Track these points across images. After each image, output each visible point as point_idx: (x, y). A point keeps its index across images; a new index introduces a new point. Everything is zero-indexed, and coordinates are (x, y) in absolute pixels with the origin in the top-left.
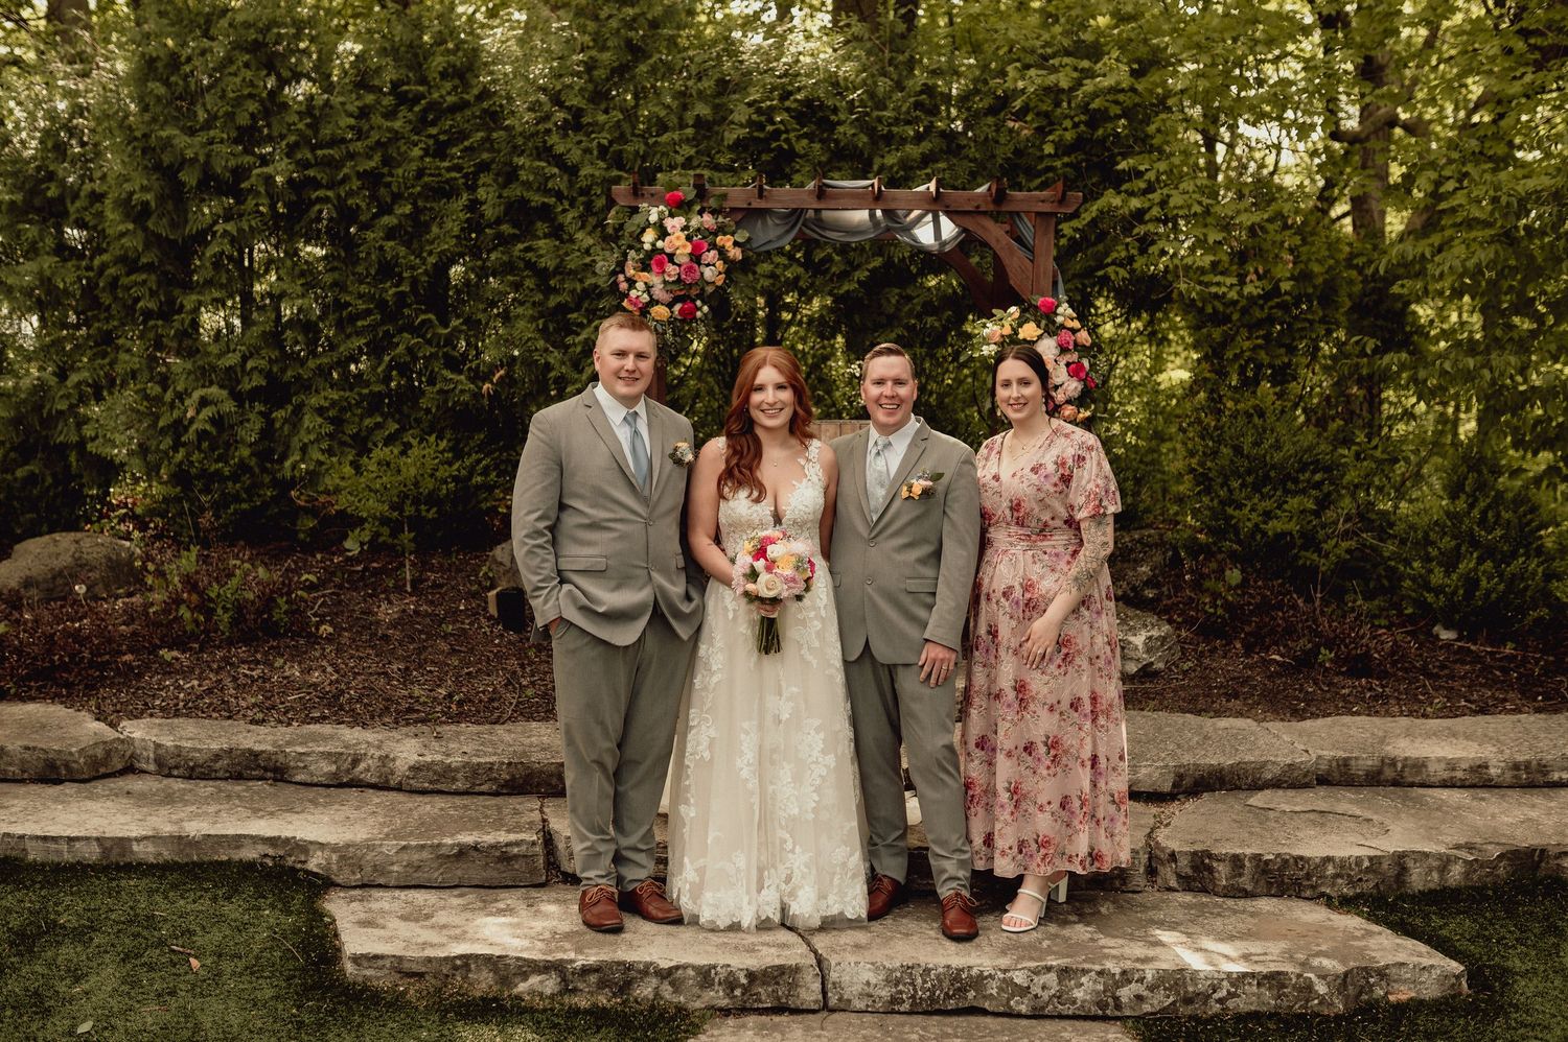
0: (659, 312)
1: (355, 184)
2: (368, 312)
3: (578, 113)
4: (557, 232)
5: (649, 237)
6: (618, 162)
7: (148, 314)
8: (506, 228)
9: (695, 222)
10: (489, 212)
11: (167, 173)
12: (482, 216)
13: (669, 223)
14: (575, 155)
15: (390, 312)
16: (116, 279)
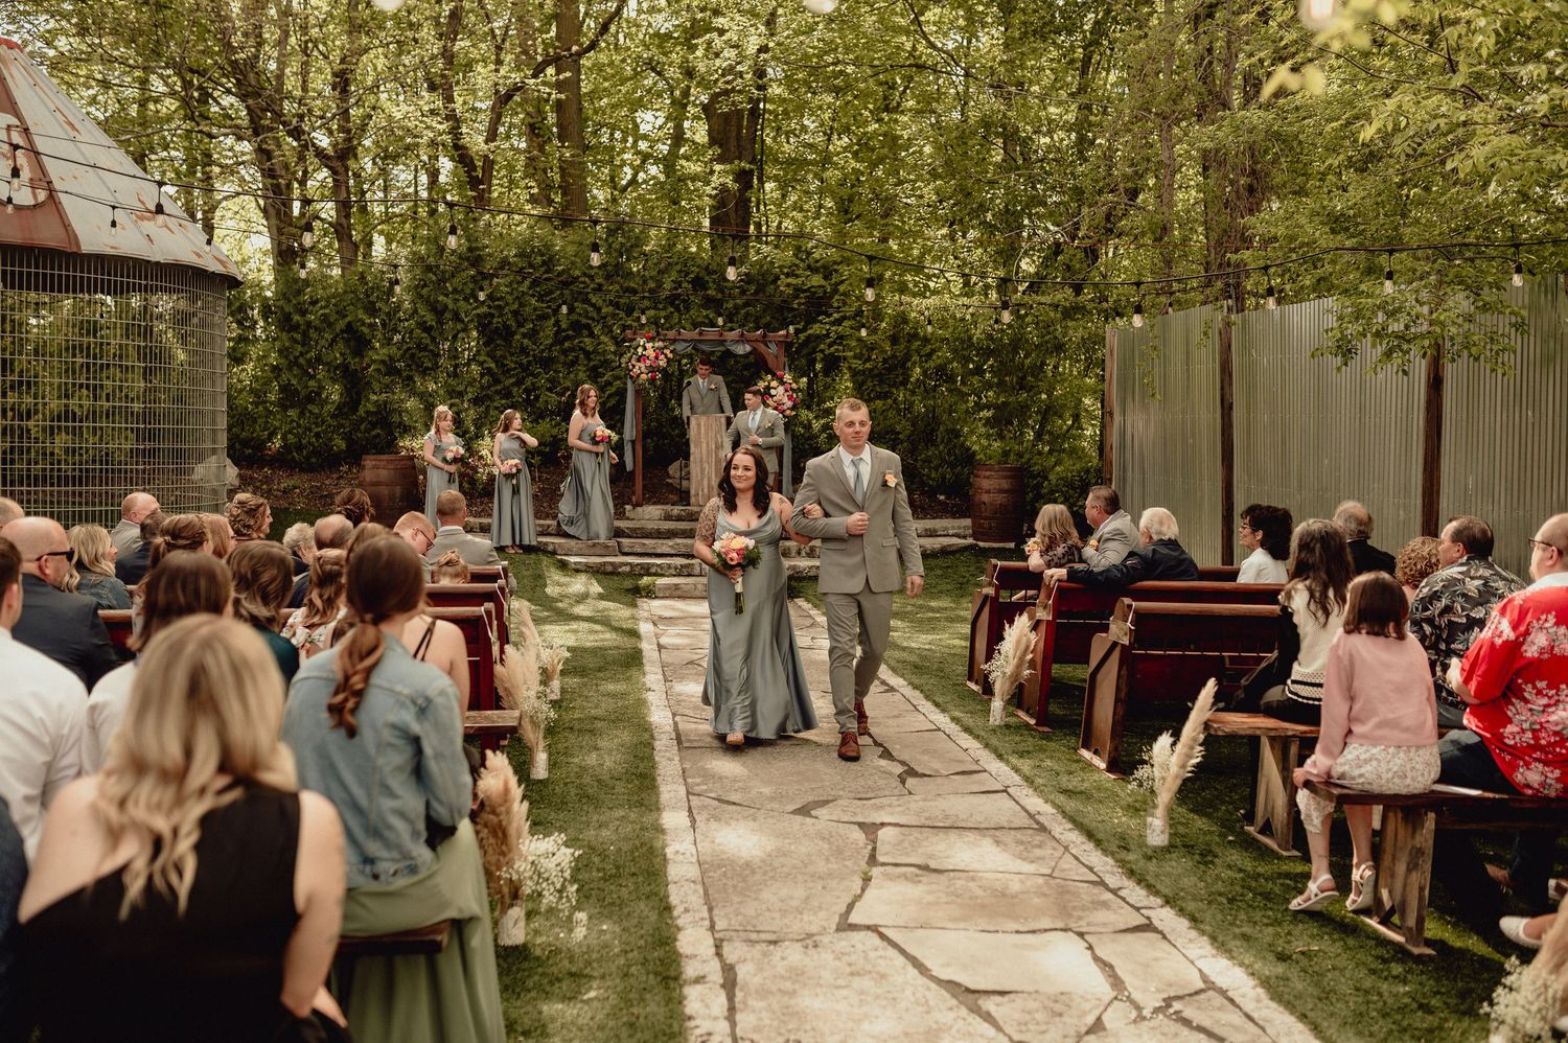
0: (644, 376)
1: (510, 316)
2: (515, 368)
3: (600, 285)
4: (591, 335)
5: (640, 350)
6: (617, 306)
7: (427, 368)
8: (570, 332)
9: (656, 345)
10: (564, 326)
11: (439, 311)
12: (560, 326)
13: (647, 345)
14: (600, 303)
15: (525, 368)
16: (413, 355)
